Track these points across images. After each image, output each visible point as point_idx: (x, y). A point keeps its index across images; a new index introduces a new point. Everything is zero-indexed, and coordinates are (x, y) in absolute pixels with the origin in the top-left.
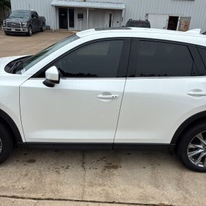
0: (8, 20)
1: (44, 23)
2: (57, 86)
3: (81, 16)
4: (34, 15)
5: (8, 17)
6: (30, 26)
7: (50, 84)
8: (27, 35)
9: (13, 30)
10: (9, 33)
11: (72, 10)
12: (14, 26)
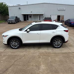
0: (9, 20)
1: (19, 20)
2: (29, 32)
3: (30, 17)
4: (16, 17)
5: (9, 19)
6: (15, 21)
7: (28, 32)
8: (15, 23)
9: (11, 22)
10: (9, 23)
11: (28, 15)
12: (11, 21)
